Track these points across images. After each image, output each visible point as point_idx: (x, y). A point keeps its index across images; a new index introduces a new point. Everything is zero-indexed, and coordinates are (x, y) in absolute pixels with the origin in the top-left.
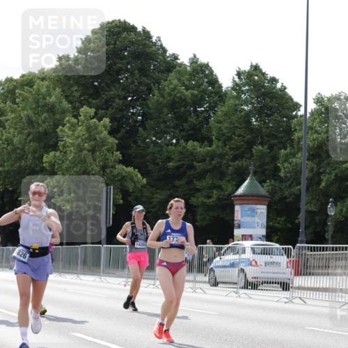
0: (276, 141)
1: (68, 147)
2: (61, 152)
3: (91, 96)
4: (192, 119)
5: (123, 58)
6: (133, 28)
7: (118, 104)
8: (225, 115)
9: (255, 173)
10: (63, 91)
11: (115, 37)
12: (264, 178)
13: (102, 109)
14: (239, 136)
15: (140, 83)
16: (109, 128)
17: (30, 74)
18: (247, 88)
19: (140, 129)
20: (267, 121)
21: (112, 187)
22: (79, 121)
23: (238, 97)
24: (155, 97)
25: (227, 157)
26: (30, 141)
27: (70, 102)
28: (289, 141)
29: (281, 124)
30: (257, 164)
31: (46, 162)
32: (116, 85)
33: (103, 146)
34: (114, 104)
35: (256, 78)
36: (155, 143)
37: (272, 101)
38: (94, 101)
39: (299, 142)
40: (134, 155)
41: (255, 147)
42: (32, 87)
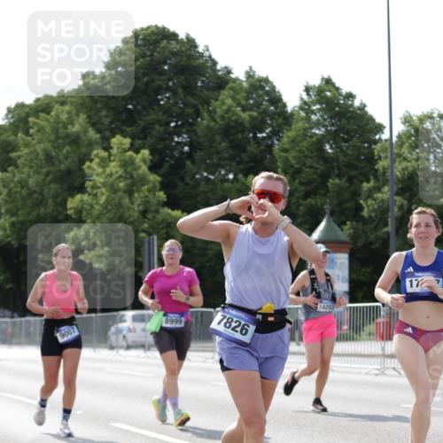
0: (357, 172)
1: (99, 188)
2: (90, 194)
3: (124, 123)
4: (252, 148)
5: (163, 73)
6: (174, 36)
7: (159, 132)
8: (293, 141)
9: (332, 214)
10: (89, 117)
11: (152, 47)
12: (344, 219)
13: (139, 139)
14: (311, 167)
15: (186, 104)
16: (148, 162)
17: (47, 97)
18: (318, 106)
19: (188, 163)
20: (344, 148)
21: (155, 237)
22: (110, 155)
23: (308, 119)
24: (205, 122)
25: (297, 194)
26: (50, 183)
27: (99, 131)
28: (372, 172)
29: (362, 151)
30: (335, 202)
31: (71, 208)
32: (156, 108)
33: (143, 185)
34: (154, 132)
35: (328, 94)
36: (207, 179)
37: (349, 122)
38: (128, 129)
39: (384, 173)
40: (181, 196)
41: (331, 180)
42: (48, 113)
